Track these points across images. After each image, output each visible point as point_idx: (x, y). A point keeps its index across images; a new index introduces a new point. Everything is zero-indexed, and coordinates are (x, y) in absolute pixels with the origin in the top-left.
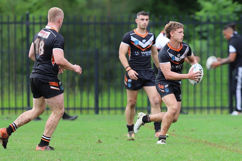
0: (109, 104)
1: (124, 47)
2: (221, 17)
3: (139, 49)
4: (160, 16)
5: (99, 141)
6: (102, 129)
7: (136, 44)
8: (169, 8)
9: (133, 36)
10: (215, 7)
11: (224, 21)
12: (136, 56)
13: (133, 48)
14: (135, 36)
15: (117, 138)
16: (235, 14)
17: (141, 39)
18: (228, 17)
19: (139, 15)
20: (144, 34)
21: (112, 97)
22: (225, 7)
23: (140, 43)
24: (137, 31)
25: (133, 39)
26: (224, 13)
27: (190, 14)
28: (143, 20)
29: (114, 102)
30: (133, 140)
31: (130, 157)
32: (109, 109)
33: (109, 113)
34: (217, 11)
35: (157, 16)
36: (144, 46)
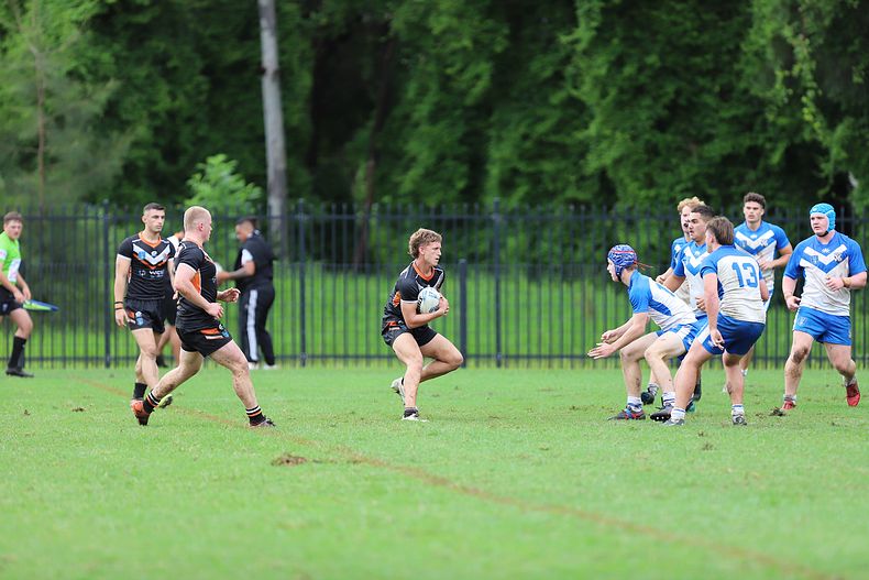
0: (41, 351)
1: (123, 263)
2: (227, 208)
3: (146, 266)
4: (127, 207)
5: (26, 412)
6: (30, 392)
7: (140, 258)
8: (140, 193)
9: (136, 244)
10: (216, 192)
11: (232, 214)
12: (141, 277)
13: (136, 265)
14: (140, 244)
15: (55, 408)
16: (249, 204)
17: (149, 250)
18: (238, 209)
19: (149, 209)
20: (155, 242)
21: (47, 340)
22: (232, 192)
23: (148, 256)
24: (144, 236)
25: (137, 249)
26: (231, 201)
27: (176, 203)
28: (157, 217)
29: (50, 348)
30: (81, 410)
31: (77, 437)
32: (41, 359)
33: (42, 366)
34: (219, 199)
35: (120, 206)
36: (154, 262)
